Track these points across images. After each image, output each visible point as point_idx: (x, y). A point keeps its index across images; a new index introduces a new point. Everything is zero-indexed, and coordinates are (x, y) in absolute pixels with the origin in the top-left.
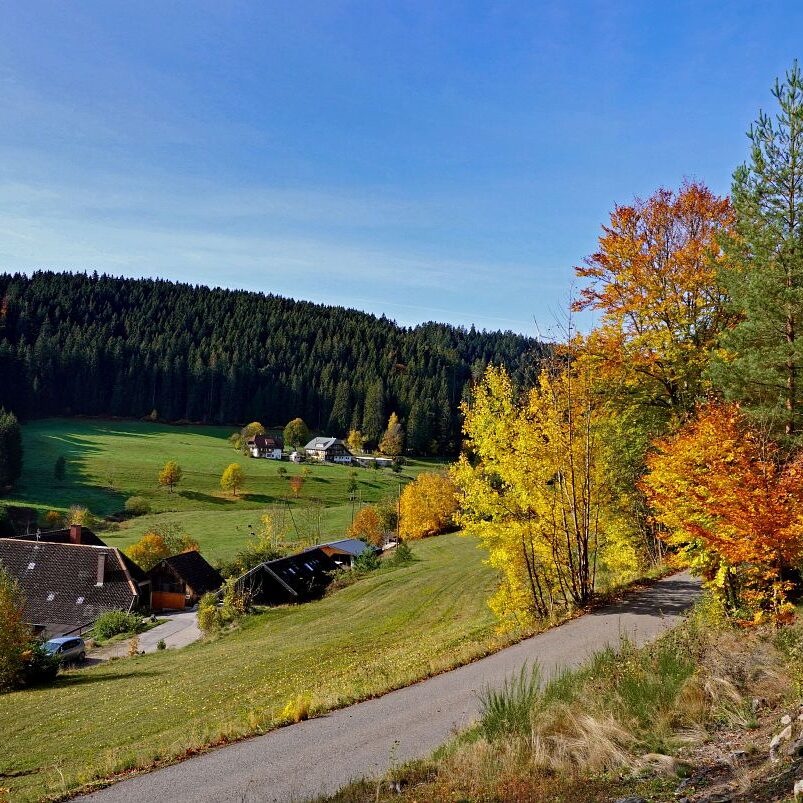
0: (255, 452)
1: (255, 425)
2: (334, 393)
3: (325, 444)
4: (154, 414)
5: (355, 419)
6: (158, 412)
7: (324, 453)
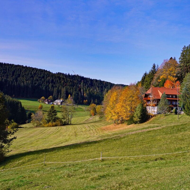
0: (47, 103)
1: (43, 97)
2: (53, 90)
3: (60, 101)
4: (14, 95)
5: (59, 96)
6: (15, 95)
7: (60, 103)
